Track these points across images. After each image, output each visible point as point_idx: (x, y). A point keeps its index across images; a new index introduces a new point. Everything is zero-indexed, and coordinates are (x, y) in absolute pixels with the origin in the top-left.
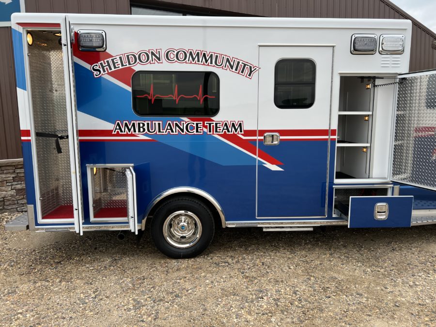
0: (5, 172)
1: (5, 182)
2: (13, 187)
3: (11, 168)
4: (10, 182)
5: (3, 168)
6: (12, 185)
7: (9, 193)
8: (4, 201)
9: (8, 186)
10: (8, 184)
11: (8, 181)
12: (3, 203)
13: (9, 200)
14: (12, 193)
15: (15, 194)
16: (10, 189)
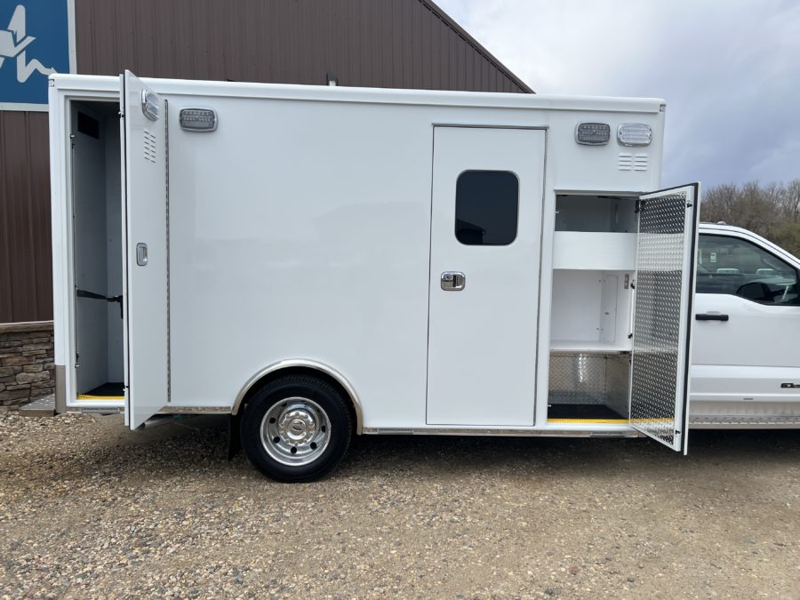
0: (35, 340)
1: (34, 358)
2: (46, 365)
3: (45, 334)
4: (40, 358)
5: (32, 336)
6: (44, 363)
7: (40, 375)
8: (30, 389)
9: (38, 363)
10: (38, 361)
11: (39, 356)
12: (28, 392)
13: (38, 387)
14: (44, 376)
15: (48, 377)
16: (41, 369)
